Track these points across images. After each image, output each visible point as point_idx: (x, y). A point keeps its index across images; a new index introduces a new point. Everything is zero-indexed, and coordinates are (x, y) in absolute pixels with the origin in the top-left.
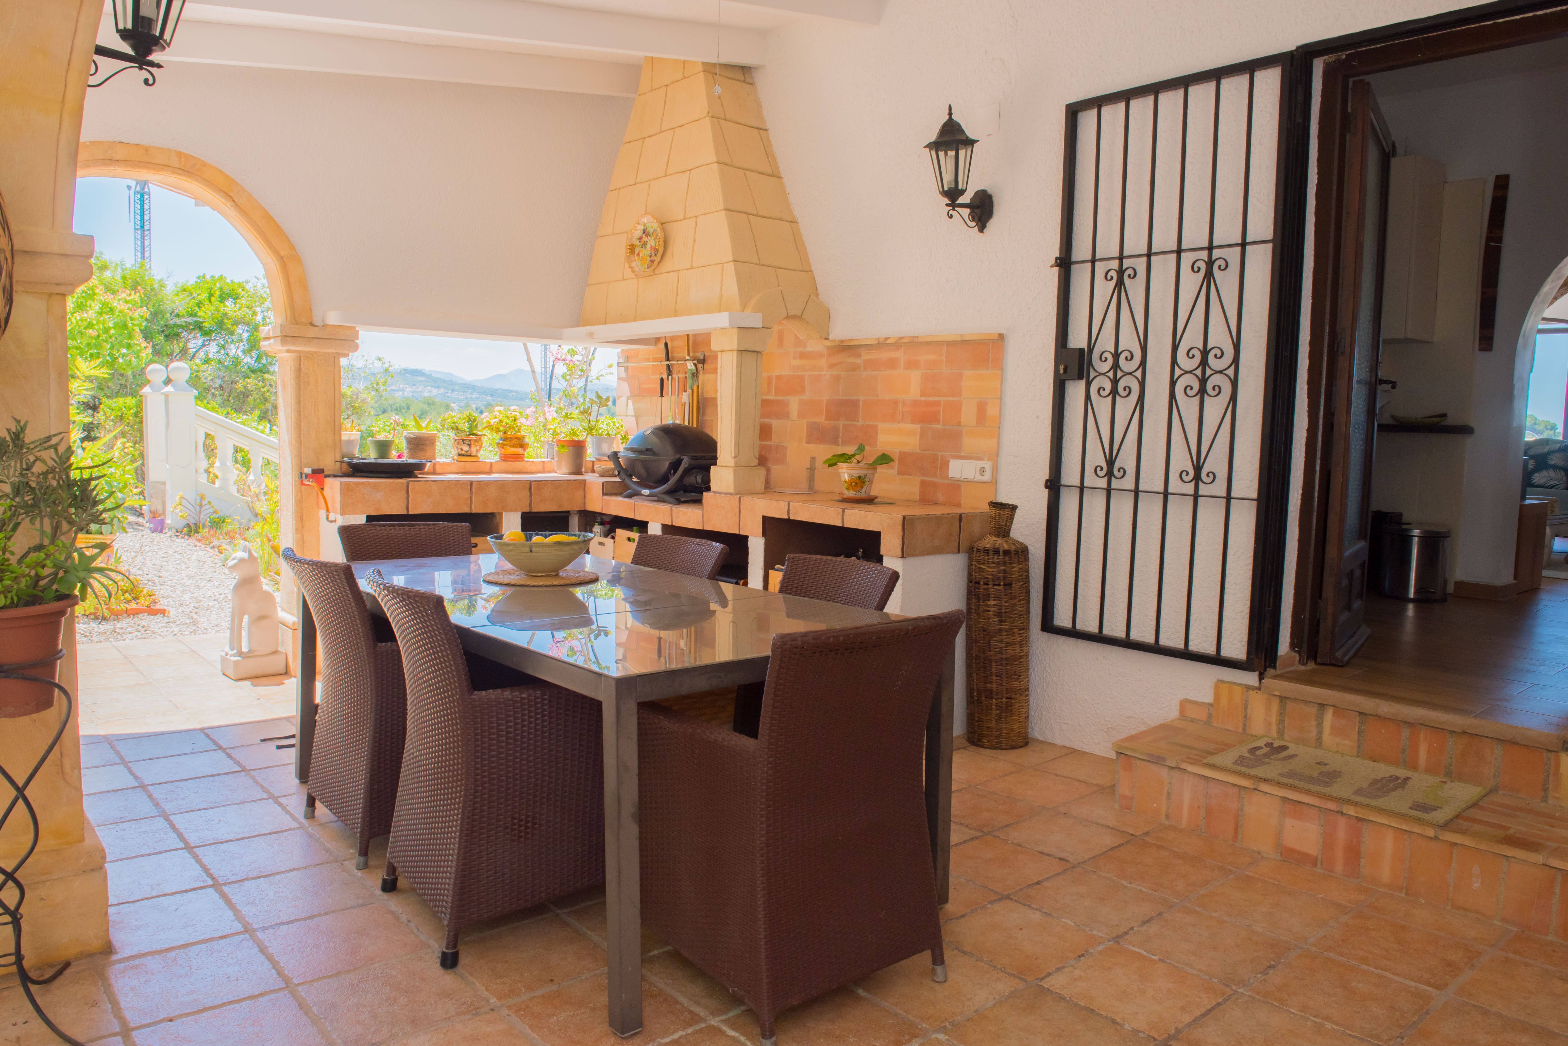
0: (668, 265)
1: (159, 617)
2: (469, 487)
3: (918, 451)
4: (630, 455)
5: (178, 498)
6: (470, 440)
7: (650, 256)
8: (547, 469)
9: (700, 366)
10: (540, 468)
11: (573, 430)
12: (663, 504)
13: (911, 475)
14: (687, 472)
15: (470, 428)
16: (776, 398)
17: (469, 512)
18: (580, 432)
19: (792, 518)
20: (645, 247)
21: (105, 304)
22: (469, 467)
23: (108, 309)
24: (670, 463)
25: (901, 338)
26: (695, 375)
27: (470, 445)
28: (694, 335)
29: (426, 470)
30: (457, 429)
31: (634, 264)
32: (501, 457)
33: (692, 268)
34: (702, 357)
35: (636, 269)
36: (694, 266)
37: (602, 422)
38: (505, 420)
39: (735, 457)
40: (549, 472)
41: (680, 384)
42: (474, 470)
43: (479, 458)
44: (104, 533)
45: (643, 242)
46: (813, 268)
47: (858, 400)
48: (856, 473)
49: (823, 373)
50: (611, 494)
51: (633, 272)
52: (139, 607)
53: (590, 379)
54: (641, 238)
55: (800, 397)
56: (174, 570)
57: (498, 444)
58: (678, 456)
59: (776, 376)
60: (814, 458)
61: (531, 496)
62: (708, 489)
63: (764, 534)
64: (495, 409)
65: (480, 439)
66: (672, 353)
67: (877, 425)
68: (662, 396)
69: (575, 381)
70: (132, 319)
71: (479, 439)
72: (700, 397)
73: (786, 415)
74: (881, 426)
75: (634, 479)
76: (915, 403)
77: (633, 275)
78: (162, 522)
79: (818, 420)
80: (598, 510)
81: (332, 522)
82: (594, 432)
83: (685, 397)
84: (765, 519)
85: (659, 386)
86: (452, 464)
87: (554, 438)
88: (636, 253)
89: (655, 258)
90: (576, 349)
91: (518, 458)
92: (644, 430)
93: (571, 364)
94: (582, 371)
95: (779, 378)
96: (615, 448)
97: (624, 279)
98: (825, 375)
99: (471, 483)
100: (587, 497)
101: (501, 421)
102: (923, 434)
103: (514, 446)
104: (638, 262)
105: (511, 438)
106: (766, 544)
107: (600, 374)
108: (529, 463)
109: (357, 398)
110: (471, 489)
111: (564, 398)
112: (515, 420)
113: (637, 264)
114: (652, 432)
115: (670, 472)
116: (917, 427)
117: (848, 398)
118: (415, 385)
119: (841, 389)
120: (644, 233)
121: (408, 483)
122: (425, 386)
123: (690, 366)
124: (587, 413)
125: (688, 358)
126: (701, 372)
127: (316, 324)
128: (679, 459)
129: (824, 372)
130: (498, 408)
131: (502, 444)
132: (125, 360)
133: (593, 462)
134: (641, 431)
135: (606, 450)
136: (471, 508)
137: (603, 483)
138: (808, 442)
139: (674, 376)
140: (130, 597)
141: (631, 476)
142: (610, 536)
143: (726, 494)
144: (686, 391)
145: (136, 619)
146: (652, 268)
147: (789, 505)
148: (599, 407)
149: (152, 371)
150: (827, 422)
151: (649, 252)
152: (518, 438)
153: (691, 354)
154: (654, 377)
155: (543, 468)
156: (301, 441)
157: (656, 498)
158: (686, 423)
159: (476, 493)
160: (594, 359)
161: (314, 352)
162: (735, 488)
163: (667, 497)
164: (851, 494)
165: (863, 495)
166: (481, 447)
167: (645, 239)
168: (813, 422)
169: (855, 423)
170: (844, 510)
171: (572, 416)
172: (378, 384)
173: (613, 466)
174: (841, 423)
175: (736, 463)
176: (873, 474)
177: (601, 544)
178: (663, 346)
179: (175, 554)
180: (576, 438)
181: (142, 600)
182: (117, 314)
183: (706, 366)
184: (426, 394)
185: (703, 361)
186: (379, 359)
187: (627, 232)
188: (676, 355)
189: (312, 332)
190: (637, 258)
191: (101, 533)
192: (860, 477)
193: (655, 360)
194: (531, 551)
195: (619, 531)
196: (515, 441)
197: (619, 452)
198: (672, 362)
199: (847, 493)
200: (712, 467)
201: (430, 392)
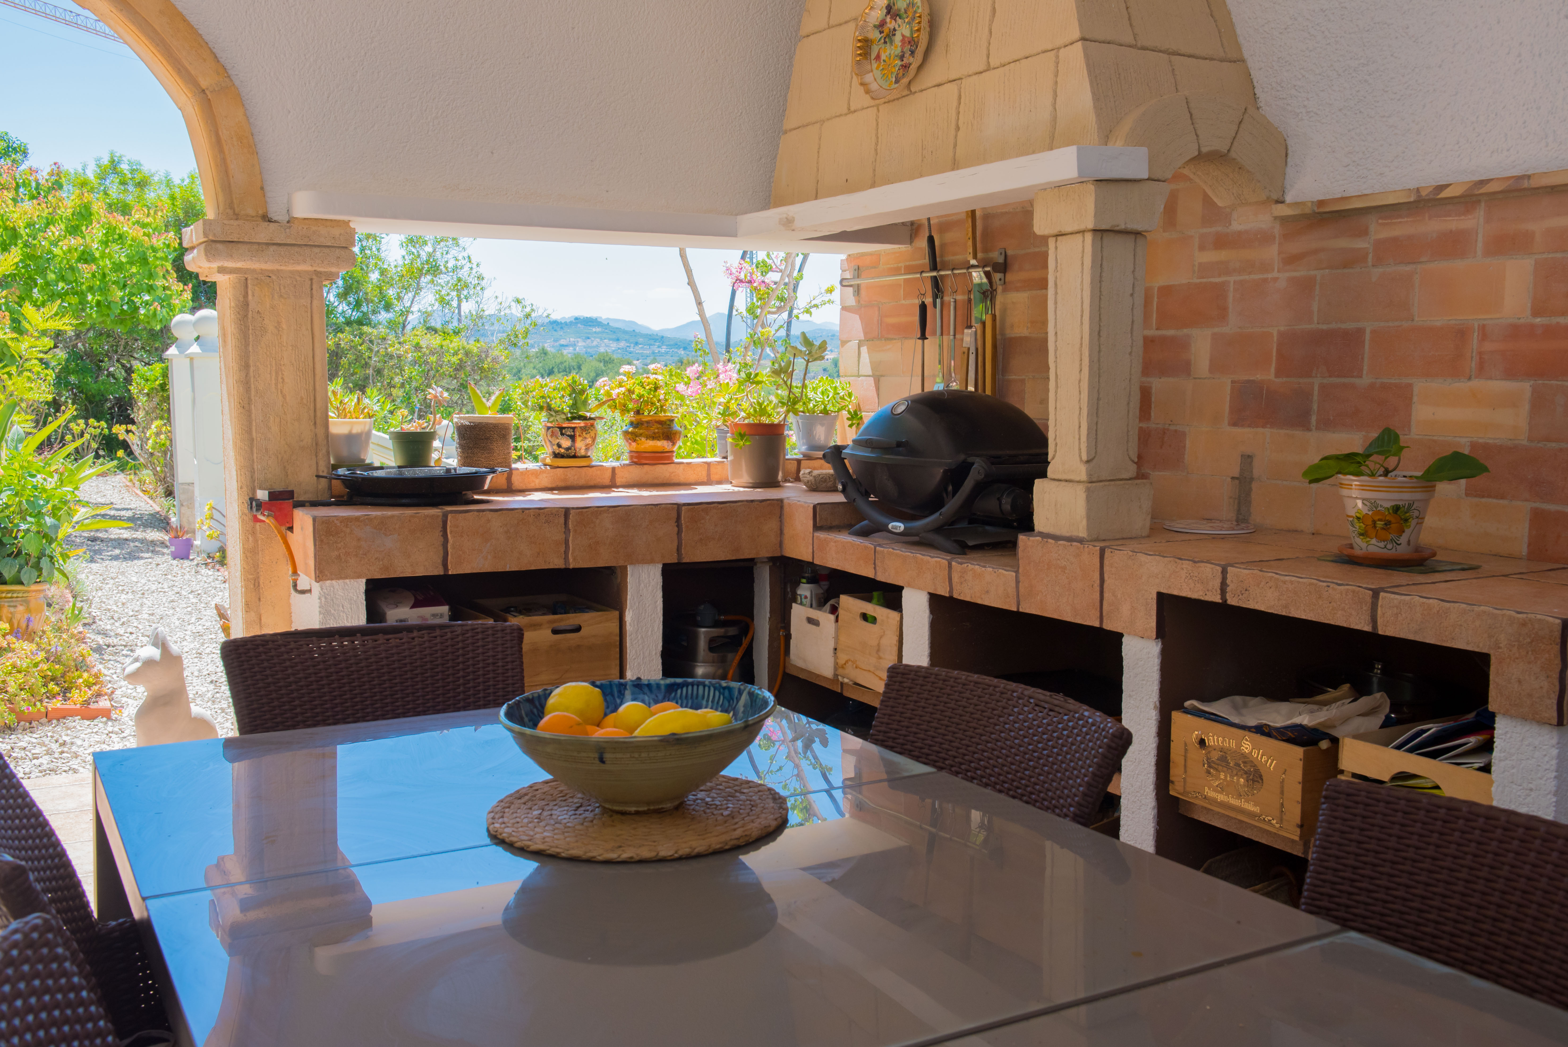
0: (938, 70)
1: (100, 722)
2: (562, 520)
3: (1525, 442)
4: (865, 453)
5: (207, 508)
6: (574, 429)
7: (902, 58)
8: (714, 477)
9: (997, 276)
10: (703, 476)
11: (760, 405)
12: (934, 553)
13: (1502, 497)
14: (981, 488)
15: (574, 406)
16: (1160, 333)
17: (563, 567)
18: (774, 409)
19: (1232, 601)
20: (892, 42)
21: (110, 230)
22: (573, 476)
23: (116, 237)
24: (945, 472)
25: (1482, 183)
26: (988, 294)
27: (573, 438)
28: (987, 217)
29: (486, 487)
30: (549, 408)
31: (869, 78)
32: (631, 457)
33: (988, 69)
34: (1001, 260)
35: (874, 86)
36: (992, 65)
37: (815, 389)
38: (638, 390)
39: (1088, 462)
40: (720, 482)
41: (959, 313)
42: (582, 482)
43: (591, 460)
44: (25, 582)
45: (886, 31)
46: (1246, 54)
47: (1361, 331)
48: (1387, 499)
49: (1270, 276)
50: (830, 528)
51: (867, 92)
52: (69, 705)
53: (795, 312)
54: (882, 24)
55: (1216, 330)
56: (177, 623)
57: (626, 433)
58: (962, 457)
59: (1161, 289)
60: (1249, 456)
61: (679, 533)
62: (1027, 525)
63: (1161, 633)
64: (622, 370)
65: (592, 425)
66: (942, 256)
67: (1410, 386)
68: (923, 337)
69: (771, 317)
70: (155, 250)
71: (589, 424)
72: (998, 337)
73: (1185, 369)
74: (1420, 386)
75: (872, 498)
76: (1515, 332)
77: (867, 100)
78: (189, 544)
79: (1259, 377)
80: (805, 556)
81: (303, 592)
82: (800, 407)
83: (968, 338)
84: (1163, 599)
85: (916, 318)
86: (542, 472)
87: (725, 421)
88: (873, 56)
89: (911, 59)
90: (769, 262)
91: (663, 458)
92: (892, 404)
93: (762, 288)
94: (782, 299)
95: (1166, 291)
96: (837, 440)
97: (850, 112)
98: (1275, 279)
99: (567, 511)
100: (786, 531)
101: (631, 392)
102: (1539, 403)
103: (654, 437)
104: (878, 73)
105: (648, 422)
106: (1165, 655)
107: (813, 303)
108: (682, 466)
109: (487, 356)
110: (566, 523)
111: (752, 347)
112: (656, 388)
113: (874, 77)
114: (908, 409)
115: (946, 490)
116: (1525, 387)
117: (1333, 326)
118: (588, 338)
119: (1315, 308)
120: (888, 12)
121: (445, 516)
122: (601, 339)
123: (977, 276)
124: (785, 372)
125: (973, 262)
126: (1000, 289)
127: (275, 218)
128: (964, 462)
129: (1275, 274)
130: (626, 368)
131: (632, 433)
132: (148, 310)
133: (799, 461)
134: (887, 405)
135: (822, 438)
136: (566, 558)
137: (815, 507)
138: (1234, 424)
139: (946, 298)
140: (57, 689)
141: (867, 494)
142: (828, 607)
143: (1070, 539)
144: (970, 327)
145: (59, 729)
146: (905, 81)
147: (1224, 572)
148: (808, 362)
149: (179, 323)
150: (1277, 380)
151: (898, 51)
152: (660, 423)
153: (980, 255)
154: (908, 302)
155: (709, 475)
156: (253, 440)
157: (916, 539)
158: (971, 388)
159: (575, 531)
160: (801, 277)
161: (272, 271)
162: (1089, 528)
163: (939, 539)
164: (1372, 546)
165: (1402, 549)
166: (594, 439)
167: (891, 24)
168: (1248, 381)
169: (1352, 380)
170: (1376, 593)
171: (758, 378)
172: (517, 336)
173: (831, 471)
174: (1317, 382)
175: (1089, 475)
176: (1426, 501)
177: (810, 621)
178: (923, 243)
179: (191, 596)
180: (765, 420)
181: (75, 694)
182: (129, 242)
183: (1010, 277)
184: (602, 350)
185: (1003, 267)
186: (518, 301)
187: (855, 19)
188: (949, 258)
189: (264, 233)
190: (875, 65)
191: (22, 583)
192: (1396, 509)
193: (909, 270)
194: (602, 761)
195: (846, 601)
196: (655, 429)
197: (844, 447)
198: (942, 273)
199: (1363, 545)
200: (1037, 482)
201: (608, 347)
